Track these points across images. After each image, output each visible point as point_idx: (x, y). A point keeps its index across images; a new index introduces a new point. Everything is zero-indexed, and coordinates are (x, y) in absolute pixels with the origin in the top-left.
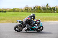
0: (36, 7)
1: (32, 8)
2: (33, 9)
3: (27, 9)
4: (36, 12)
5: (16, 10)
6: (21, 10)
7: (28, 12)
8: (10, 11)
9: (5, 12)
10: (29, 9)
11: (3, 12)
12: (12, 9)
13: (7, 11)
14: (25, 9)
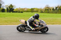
0: (58, 6)
1: (54, 8)
2: (55, 10)
3: (48, 10)
4: (59, 13)
5: (35, 10)
6: (41, 10)
7: (48, 13)
8: (27, 11)
9: (22, 12)
10: (50, 9)
11: (19, 12)
12: (29, 9)
13: (24, 11)
14: (46, 10)
